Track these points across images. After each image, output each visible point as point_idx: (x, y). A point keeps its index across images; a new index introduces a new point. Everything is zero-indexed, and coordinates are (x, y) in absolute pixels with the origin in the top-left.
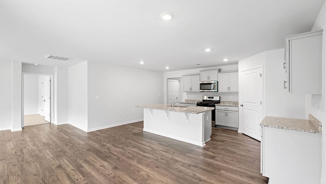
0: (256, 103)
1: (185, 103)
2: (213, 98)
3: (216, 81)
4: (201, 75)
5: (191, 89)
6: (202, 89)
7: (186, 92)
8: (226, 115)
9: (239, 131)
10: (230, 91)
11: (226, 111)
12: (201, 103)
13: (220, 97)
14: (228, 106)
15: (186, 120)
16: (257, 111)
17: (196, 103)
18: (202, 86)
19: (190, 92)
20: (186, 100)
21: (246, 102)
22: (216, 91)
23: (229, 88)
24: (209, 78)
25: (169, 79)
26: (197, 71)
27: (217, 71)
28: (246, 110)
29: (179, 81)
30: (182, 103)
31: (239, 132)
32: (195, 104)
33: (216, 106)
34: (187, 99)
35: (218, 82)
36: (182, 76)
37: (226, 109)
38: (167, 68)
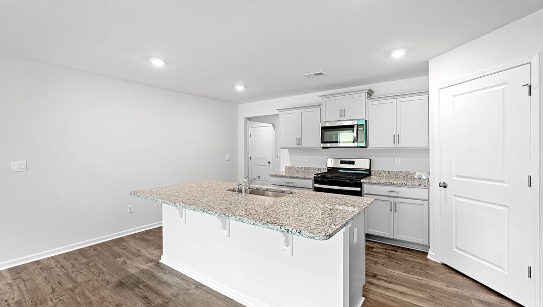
0: (502, 182)
1: (285, 177)
2: (353, 163)
3: (362, 119)
4: (323, 107)
5: (299, 141)
6: (325, 140)
7: (287, 150)
8: (393, 208)
9: (432, 256)
10: (400, 145)
11: (391, 199)
12: (323, 176)
13: (370, 160)
14: (397, 185)
15: (285, 248)
16: (507, 207)
17: (313, 177)
18: (327, 133)
19: (298, 148)
20: (289, 169)
21: (457, 176)
22: (364, 145)
23: (397, 138)
24: (343, 113)
25: (249, 119)
26: (314, 97)
27: (364, 95)
28: (458, 199)
29: (274, 125)
30: (276, 176)
31: (433, 259)
32: (310, 179)
33: (364, 186)
34: (289, 165)
35: (366, 121)
36: (277, 112)
37: (391, 194)
38: (240, 88)
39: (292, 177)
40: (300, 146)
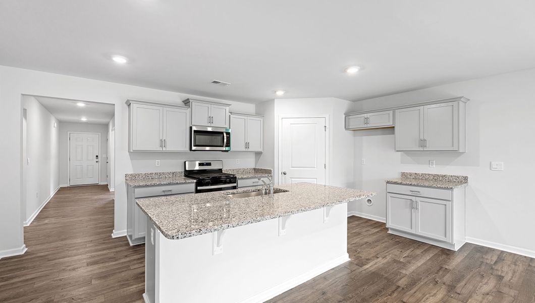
0: (314, 167)
3: (227, 128)
5: (163, 143)
6: (197, 144)
10: (249, 150)
18: (198, 137)
21: (292, 167)
22: (228, 149)
33: (239, 181)
39: (169, 184)
40: (164, 149)
